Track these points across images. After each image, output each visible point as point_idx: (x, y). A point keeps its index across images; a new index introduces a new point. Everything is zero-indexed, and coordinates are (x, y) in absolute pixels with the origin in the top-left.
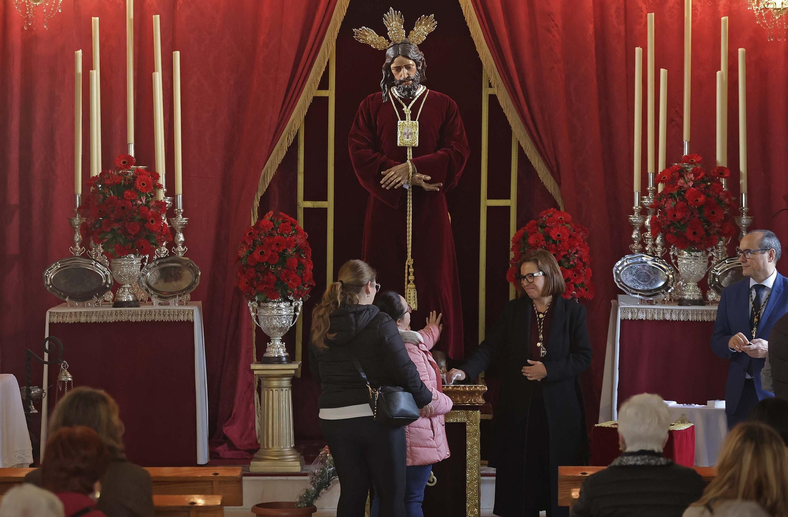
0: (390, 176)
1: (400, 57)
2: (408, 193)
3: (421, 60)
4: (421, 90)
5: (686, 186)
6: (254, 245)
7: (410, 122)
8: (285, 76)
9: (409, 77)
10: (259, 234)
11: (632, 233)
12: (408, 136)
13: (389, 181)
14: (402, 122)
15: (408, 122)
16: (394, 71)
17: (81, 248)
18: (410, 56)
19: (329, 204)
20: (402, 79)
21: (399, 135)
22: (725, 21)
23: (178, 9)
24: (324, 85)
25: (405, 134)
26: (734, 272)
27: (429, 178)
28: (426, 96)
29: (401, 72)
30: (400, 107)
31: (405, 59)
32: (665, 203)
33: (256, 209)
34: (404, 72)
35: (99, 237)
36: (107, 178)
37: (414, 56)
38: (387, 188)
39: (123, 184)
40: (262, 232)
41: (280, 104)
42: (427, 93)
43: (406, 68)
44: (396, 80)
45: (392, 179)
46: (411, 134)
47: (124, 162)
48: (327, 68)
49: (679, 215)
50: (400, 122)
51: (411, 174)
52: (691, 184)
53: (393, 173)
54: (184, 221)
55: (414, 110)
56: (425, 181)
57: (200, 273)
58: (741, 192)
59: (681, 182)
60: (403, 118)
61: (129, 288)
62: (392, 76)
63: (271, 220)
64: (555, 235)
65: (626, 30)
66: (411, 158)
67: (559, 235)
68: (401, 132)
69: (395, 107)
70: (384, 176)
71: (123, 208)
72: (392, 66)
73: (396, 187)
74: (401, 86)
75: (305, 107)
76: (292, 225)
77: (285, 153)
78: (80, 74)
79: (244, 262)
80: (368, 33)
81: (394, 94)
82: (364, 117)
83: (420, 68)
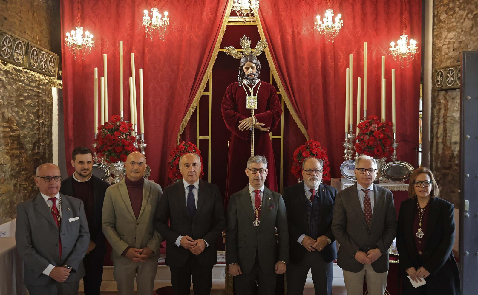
0: (244, 123)
1: (249, 62)
2: (252, 132)
3: (258, 64)
4: (258, 81)
5: (374, 130)
6: (176, 156)
7: (253, 96)
8: (191, 83)
9: (253, 73)
10: (178, 152)
11: (344, 151)
12: (252, 103)
13: (243, 126)
14: (249, 96)
15: (252, 96)
16: (245, 70)
17: (98, 157)
18: (253, 62)
19: (209, 138)
20: (249, 74)
21: (247, 103)
22: (384, 57)
23: (145, 54)
24: (207, 90)
25: (250, 102)
26: (393, 168)
27: (264, 125)
28: (260, 83)
29: (249, 70)
30: (247, 89)
31: (251, 63)
32: (364, 138)
33: (179, 140)
34: (250, 70)
35: (102, 153)
36: (107, 126)
37: (255, 62)
38: (242, 130)
39: (114, 129)
40: (179, 151)
41: (189, 95)
42: (261, 82)
43: (251, 68)
44: (246, 75)
45: (245, 125)
46: (253, 102)
47: (115, 119)
48: (208, 82)
49: (371, 143)
50: (248, 96)
51: (254, 123)
52: (376, 129)
53: (245, 122)
54: (145, 145)
55: (255, 90)
56: (262, 126)
57: (150, 170)
58: (393, 133)
59: (371, 128)
60: (249, 94)
61: (118, 177)
62: (244, 73)
63: (184, 145)
64: (315, 152)
65: (334, 65)
66: (254, 115)
67: (316, 152)
68: (249, 102)
69: (245, 89)
70: (240, 124)
71: (114, 140)
72: (244, 67)
73: (246, 130)
74: (249, 78)
75: (199, 96)
76: (193, 147)
77: (191, 116)
78: (97, 79)
79: (171, 164)
80: (232, 49)
81: (244, 83)
82: (229, 94)
83: (258, 69)
